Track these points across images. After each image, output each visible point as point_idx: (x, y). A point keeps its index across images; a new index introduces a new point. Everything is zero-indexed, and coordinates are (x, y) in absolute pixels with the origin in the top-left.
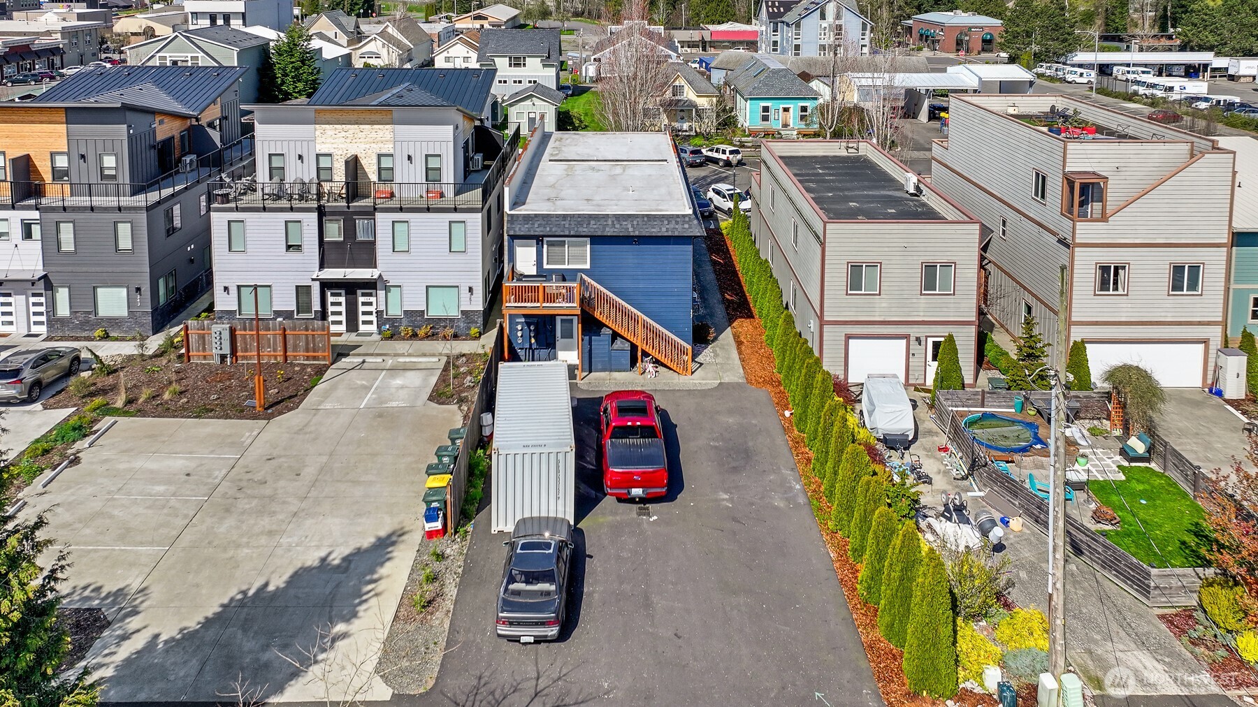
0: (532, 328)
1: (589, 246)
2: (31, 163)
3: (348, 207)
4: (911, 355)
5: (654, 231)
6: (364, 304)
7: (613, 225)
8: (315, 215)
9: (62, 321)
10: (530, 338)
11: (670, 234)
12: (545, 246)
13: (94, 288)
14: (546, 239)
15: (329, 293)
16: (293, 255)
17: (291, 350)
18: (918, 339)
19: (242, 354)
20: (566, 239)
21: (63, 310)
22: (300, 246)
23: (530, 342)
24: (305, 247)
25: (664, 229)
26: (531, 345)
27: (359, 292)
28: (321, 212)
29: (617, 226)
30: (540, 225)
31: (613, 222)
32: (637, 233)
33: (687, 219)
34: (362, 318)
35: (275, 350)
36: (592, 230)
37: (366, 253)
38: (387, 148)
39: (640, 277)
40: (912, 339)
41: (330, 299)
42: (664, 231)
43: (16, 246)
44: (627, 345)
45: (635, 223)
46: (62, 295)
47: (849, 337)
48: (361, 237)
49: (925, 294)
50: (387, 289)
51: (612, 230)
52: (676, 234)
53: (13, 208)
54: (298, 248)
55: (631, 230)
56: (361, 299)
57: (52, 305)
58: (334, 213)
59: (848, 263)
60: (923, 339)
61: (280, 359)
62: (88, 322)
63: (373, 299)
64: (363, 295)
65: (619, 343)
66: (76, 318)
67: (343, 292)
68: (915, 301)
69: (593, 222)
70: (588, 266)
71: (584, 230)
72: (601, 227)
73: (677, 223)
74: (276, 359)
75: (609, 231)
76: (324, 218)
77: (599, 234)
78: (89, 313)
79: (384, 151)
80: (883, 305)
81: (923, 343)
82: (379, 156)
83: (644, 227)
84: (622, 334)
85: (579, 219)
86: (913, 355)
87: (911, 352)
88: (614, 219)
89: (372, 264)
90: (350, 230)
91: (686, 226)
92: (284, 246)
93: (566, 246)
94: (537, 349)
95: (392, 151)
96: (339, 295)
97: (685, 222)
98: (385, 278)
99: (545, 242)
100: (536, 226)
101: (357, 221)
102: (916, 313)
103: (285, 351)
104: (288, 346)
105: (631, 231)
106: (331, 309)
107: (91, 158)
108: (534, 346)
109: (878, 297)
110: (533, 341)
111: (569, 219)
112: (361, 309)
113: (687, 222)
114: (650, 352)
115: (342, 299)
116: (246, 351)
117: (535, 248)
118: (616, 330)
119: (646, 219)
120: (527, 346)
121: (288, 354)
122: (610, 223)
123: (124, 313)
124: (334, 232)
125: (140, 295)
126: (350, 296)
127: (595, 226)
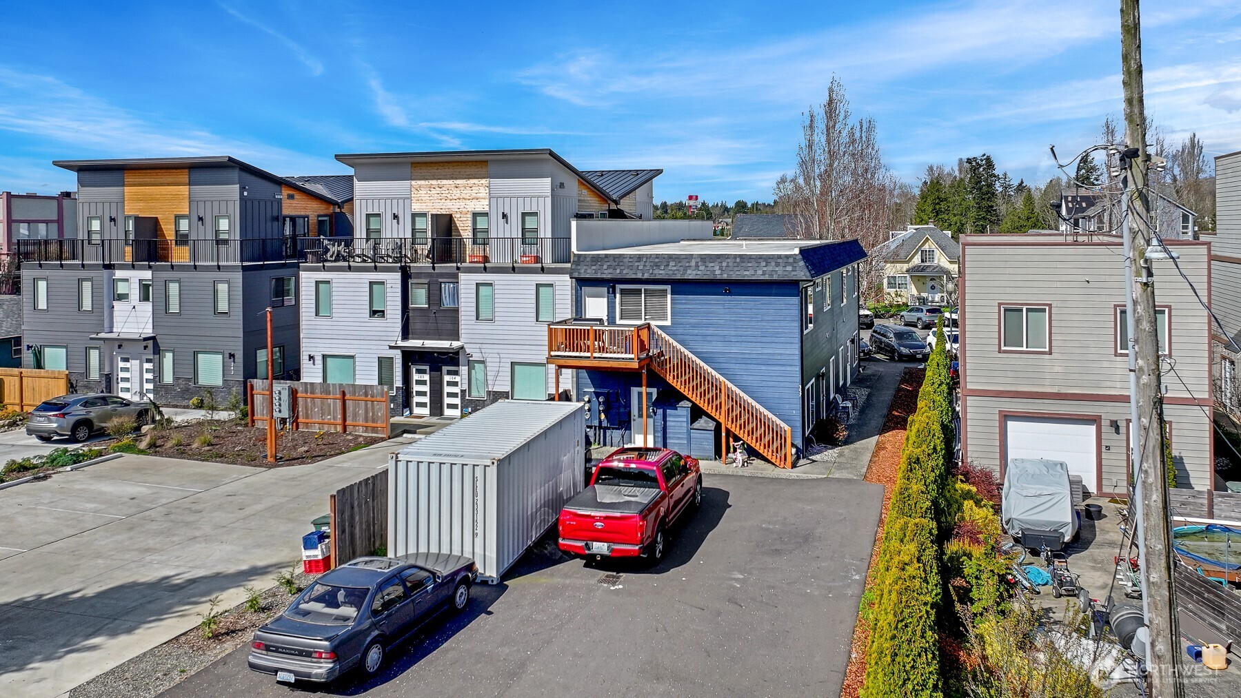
0: (601, 399)
1: (669, 296)
2: (159, 227)
3: (434, 268)
4: (1104, 449)
5: (748, 274)
6: (449, 384)
7: (697, 266)
8: (398, 276)
9: (167, 388)
10: (600, 413)
11: (767, 277)
12: (618, 296)
13: (195, 354)
14: (619, 287)
15: (414, 369)
16: (377, 321)
17: (351, 418)
18: (1115, 425)
19: (304, 420)
20: (643, 287)
21: (168, 378)
22: (383, 312)
23: (600, 418)
24: (388, 313)
25: (760, 272)
26: (600, 422)
27: (445, 369)
28: (406, 275)
29: (702, 268)
30: (609, 267)
31: (697, 263)
32: (725, 276)
33: (791, 260)
34: (447, 400)
35: (335, 418)
36: (671, 272)
37: (449, 323)
38: (482, 206)
39: (734, 339)
40: (1105, 423)
41: (416, 377)
42: (760, 274)
43: (134, 307)
44: (711, 425)
45: (724, 264)
46: (168, 359)
47: (1006, 417)
48: (447, 303)
49: (1122, 355)
50: (470, 364)
51: (695, 272)
52: (775, 277)
53: (133, 267)
54: (382, 313)
55: (718, 272)
56: (447, 378)
57: (158, 372)
58: (419, 275)
59: (1000, 305)
60: (1122, 424)
61: (339, 429)
62: (188, 390)
63: (457, 379)
64: (449, 373)
65: (702, 422)
66: (178, 385)
67: (427, 368)
68: (1106, 364)
69: (672, 263)
70: (668, 323)
71: (661, 273)
72: (682, 268)
73: (777, 265)
74: (336, 428)
75: (691, 275)
76: (410, 281)
77: (678, 277)
78: (189, 380)
79: (479, 209)
80: (1057, 369)
81: (1123, 430)
82: (475, 215)
83: (736, 269)
84: (709, 412)
85: (657, 260)
86: (1108, 448)
87: (1104, 443)
88: (699, 260)
89: (455, 335)
90: (434, 297)
91: (789, 268)
92: (368, 311)
93: (643, 295)
94: (609, 428)
95: (487, 209)
96: (423, 372)
97: (788, 264)
98: (468, 351)
99: (618, 290)
100: (605, 267)
101: (443, 286)
102: (1109, 384)
103: (344, 419)
104: (348, 414)
105: (719, 274)
106: (416, 388)
107: (208, 220)
108: (605, 424)
109: (1047, 357)
110: (603, 416)
111: (644, 259)
112: (447, 389)
113: (790, 264)
114: (741, 436)
115: (426, 377)
116: (307, 417)
117: (606, 299)
118: (697, 402)
119: (738, 260)
120: (596, 423)
121: (347, 423)
122: (693, 264)
123: (219, 382)
124: (420, 298)
125: (234, 362)
126: (436, 374)
127: (675, 268)
